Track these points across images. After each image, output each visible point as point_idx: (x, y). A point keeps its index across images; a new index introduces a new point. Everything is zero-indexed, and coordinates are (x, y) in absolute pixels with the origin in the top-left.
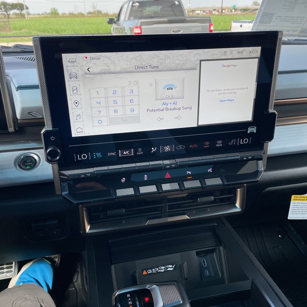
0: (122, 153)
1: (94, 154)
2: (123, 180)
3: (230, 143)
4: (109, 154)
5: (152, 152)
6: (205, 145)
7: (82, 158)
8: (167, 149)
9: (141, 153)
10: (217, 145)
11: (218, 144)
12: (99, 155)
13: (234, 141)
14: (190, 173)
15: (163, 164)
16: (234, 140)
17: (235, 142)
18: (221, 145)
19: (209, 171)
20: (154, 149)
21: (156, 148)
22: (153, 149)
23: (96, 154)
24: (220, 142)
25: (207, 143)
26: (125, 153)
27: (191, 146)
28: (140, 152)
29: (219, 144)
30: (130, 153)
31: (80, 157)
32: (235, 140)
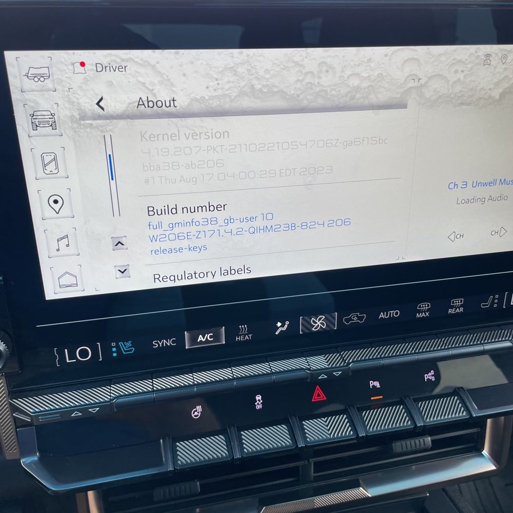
0: (194, 340)
1: (113, 344)
2: (196, 413)
3: (483, 305)
4: (156, 344)
5: (277, 333)
6: (419, 312)
7: (76, 358)
8: (318, 323)
9: (247, 337)
10: (450, 311)
11: (452, 307)
12: (127, 347)
13: (494, 299)
14: (377, 384)
15: (309, 369)
16: (494, 297)
17: (496, 301)
18: (462, 309)
19: (428, 379)
20: (282, 326)
21: (287, 323)
22: (279, 324)
23: (117, 347)
24: (458, 302)
25: (425, 306)
26: (201, 338)
27: (382, 315)
28: (244, 335)
29: (457, 306)
30: (216, 337)
31: (73, 356)
32: (497, 296)
